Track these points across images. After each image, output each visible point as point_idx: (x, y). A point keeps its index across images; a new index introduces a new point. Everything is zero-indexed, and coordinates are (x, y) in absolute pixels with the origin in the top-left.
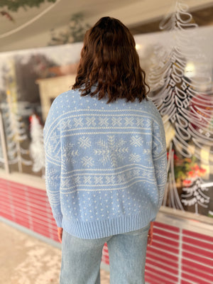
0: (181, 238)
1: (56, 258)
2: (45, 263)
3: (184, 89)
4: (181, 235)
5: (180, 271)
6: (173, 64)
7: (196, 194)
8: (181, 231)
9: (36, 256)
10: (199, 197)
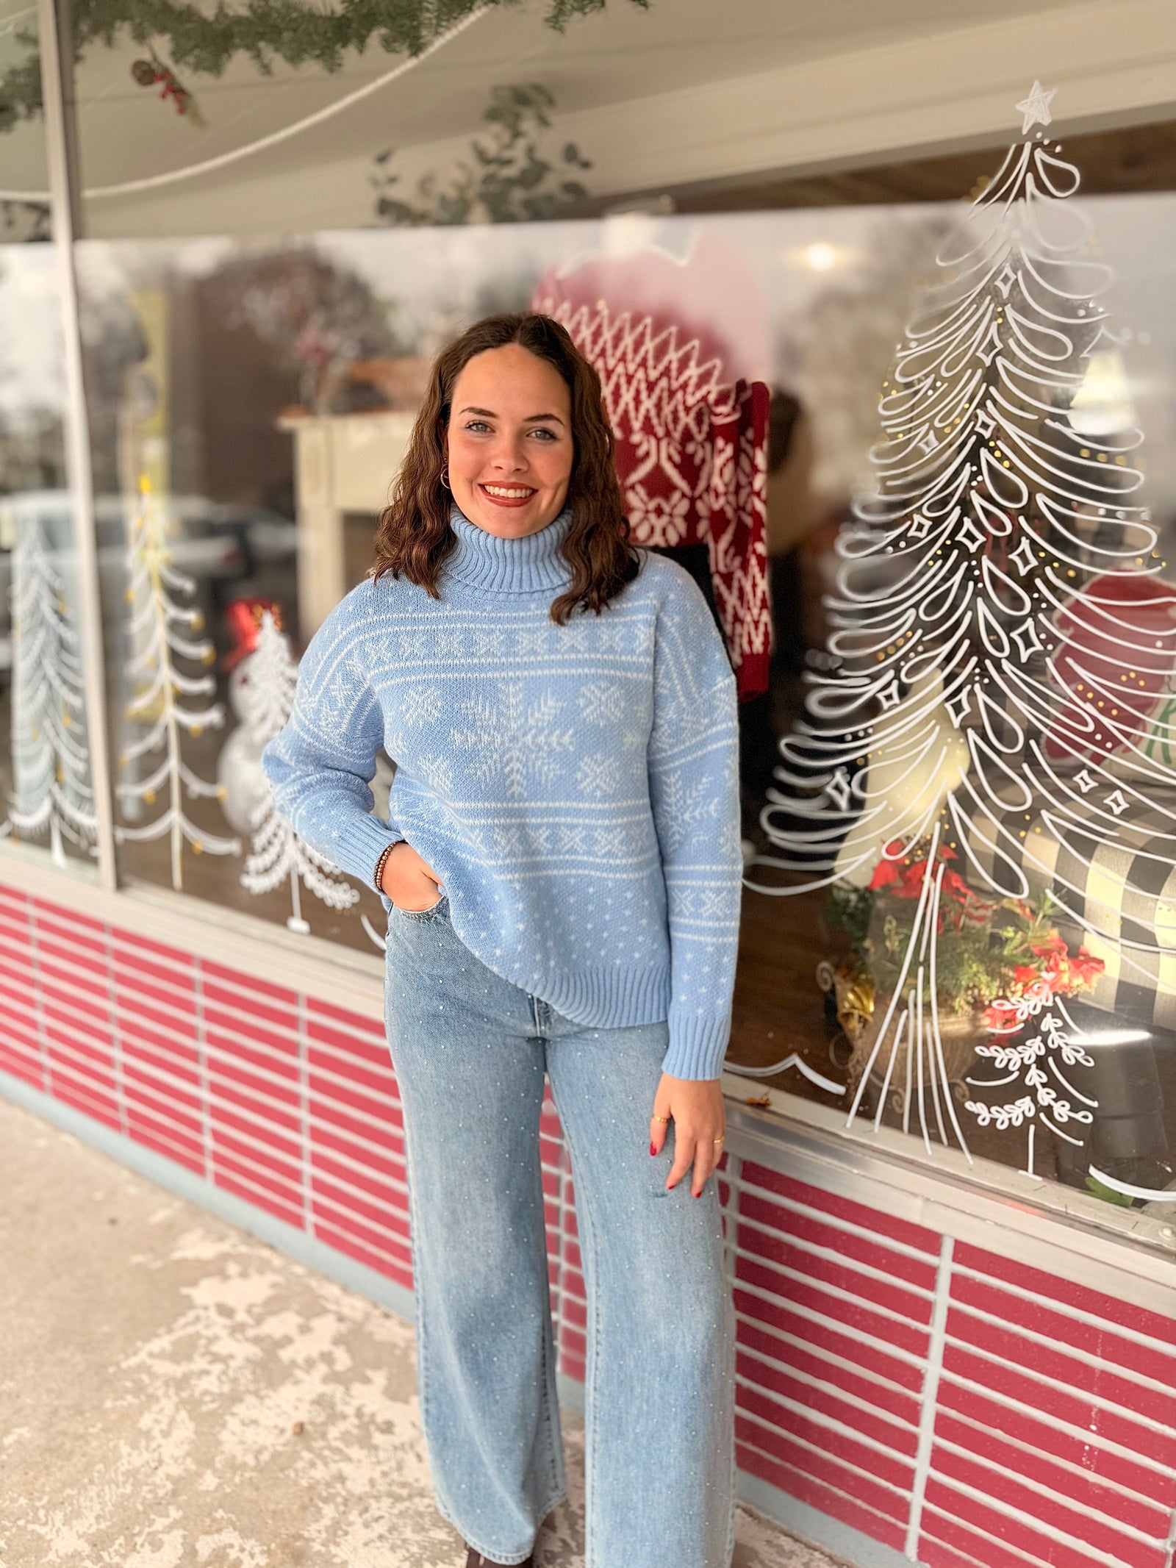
0: (944, 1282)
1: (326, 1327)
2: (272, 1346)
3: (1023, 571)
4: (946, 1266)
5: (927, 1435)
6: (981, 442)
7: (1035, 1077)
8: (948, 1248)
9: (225, 1311)
10: (1045, 1097)
